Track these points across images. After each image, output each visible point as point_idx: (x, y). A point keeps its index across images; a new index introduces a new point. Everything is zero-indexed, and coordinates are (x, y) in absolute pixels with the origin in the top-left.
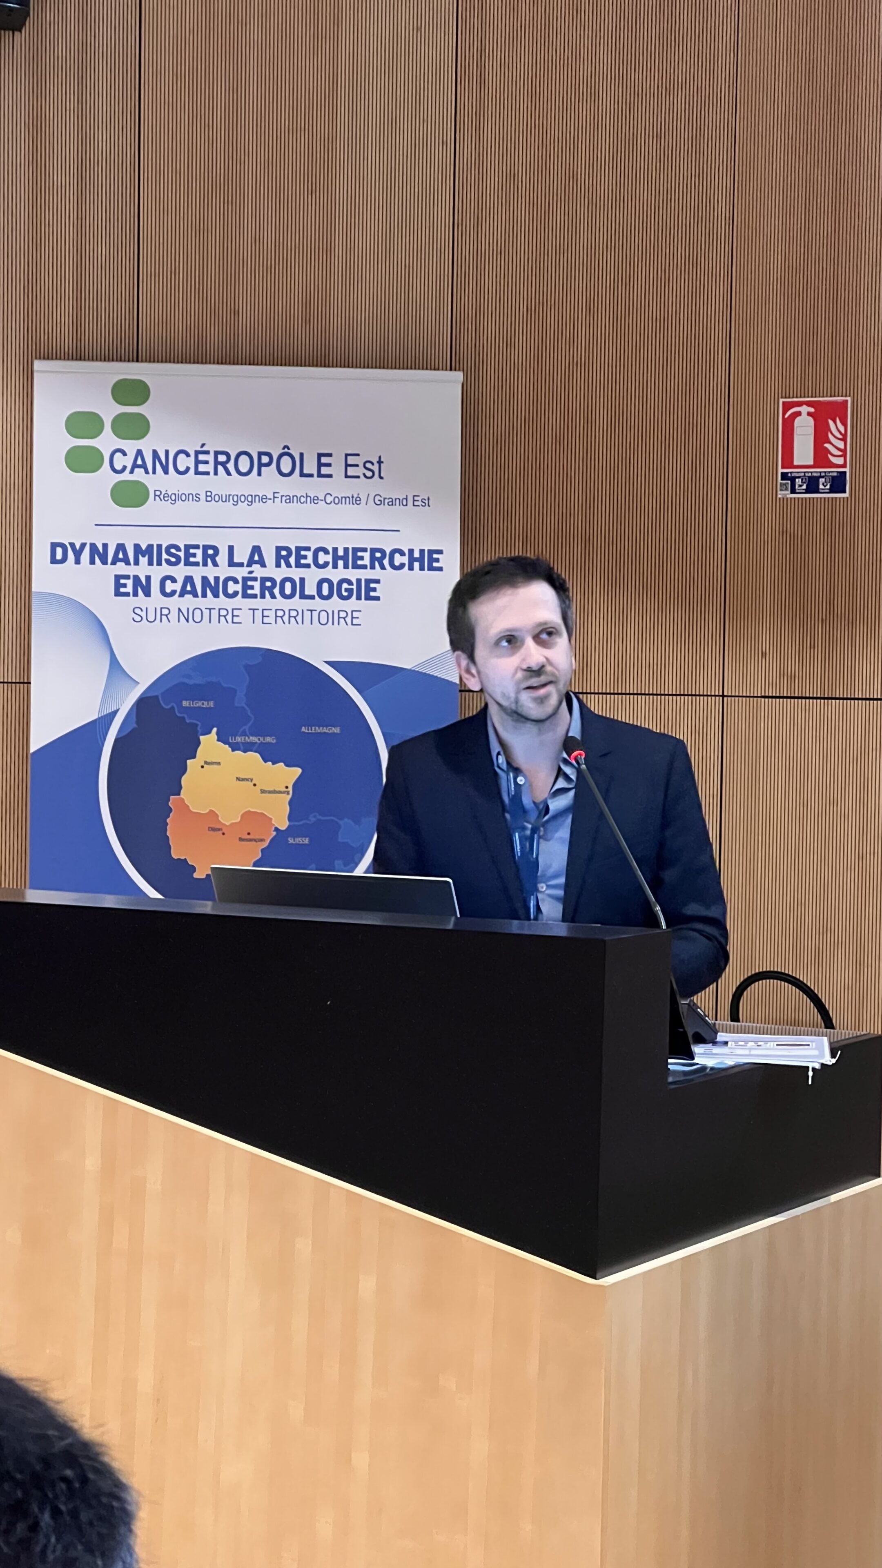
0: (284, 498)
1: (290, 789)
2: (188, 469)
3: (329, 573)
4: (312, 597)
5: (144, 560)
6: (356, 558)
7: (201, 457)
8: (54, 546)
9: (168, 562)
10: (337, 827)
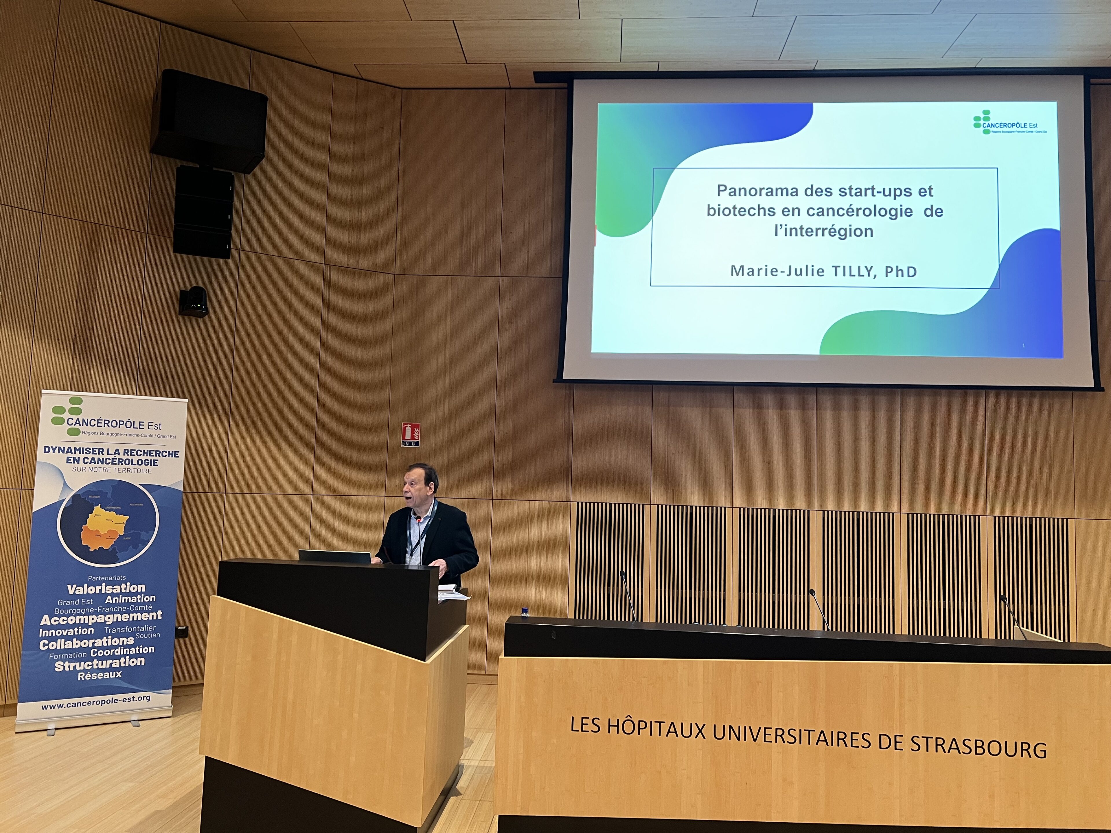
0: (127, 435)
1: (125, 523)
2: (95, 425)
3: (141, 457)
4: (136, 465)
5: (77, 452)
6: (150, 453)
7: (99, 421)
8: (45, 447)
9: (86, 453)
10: (140, 534)
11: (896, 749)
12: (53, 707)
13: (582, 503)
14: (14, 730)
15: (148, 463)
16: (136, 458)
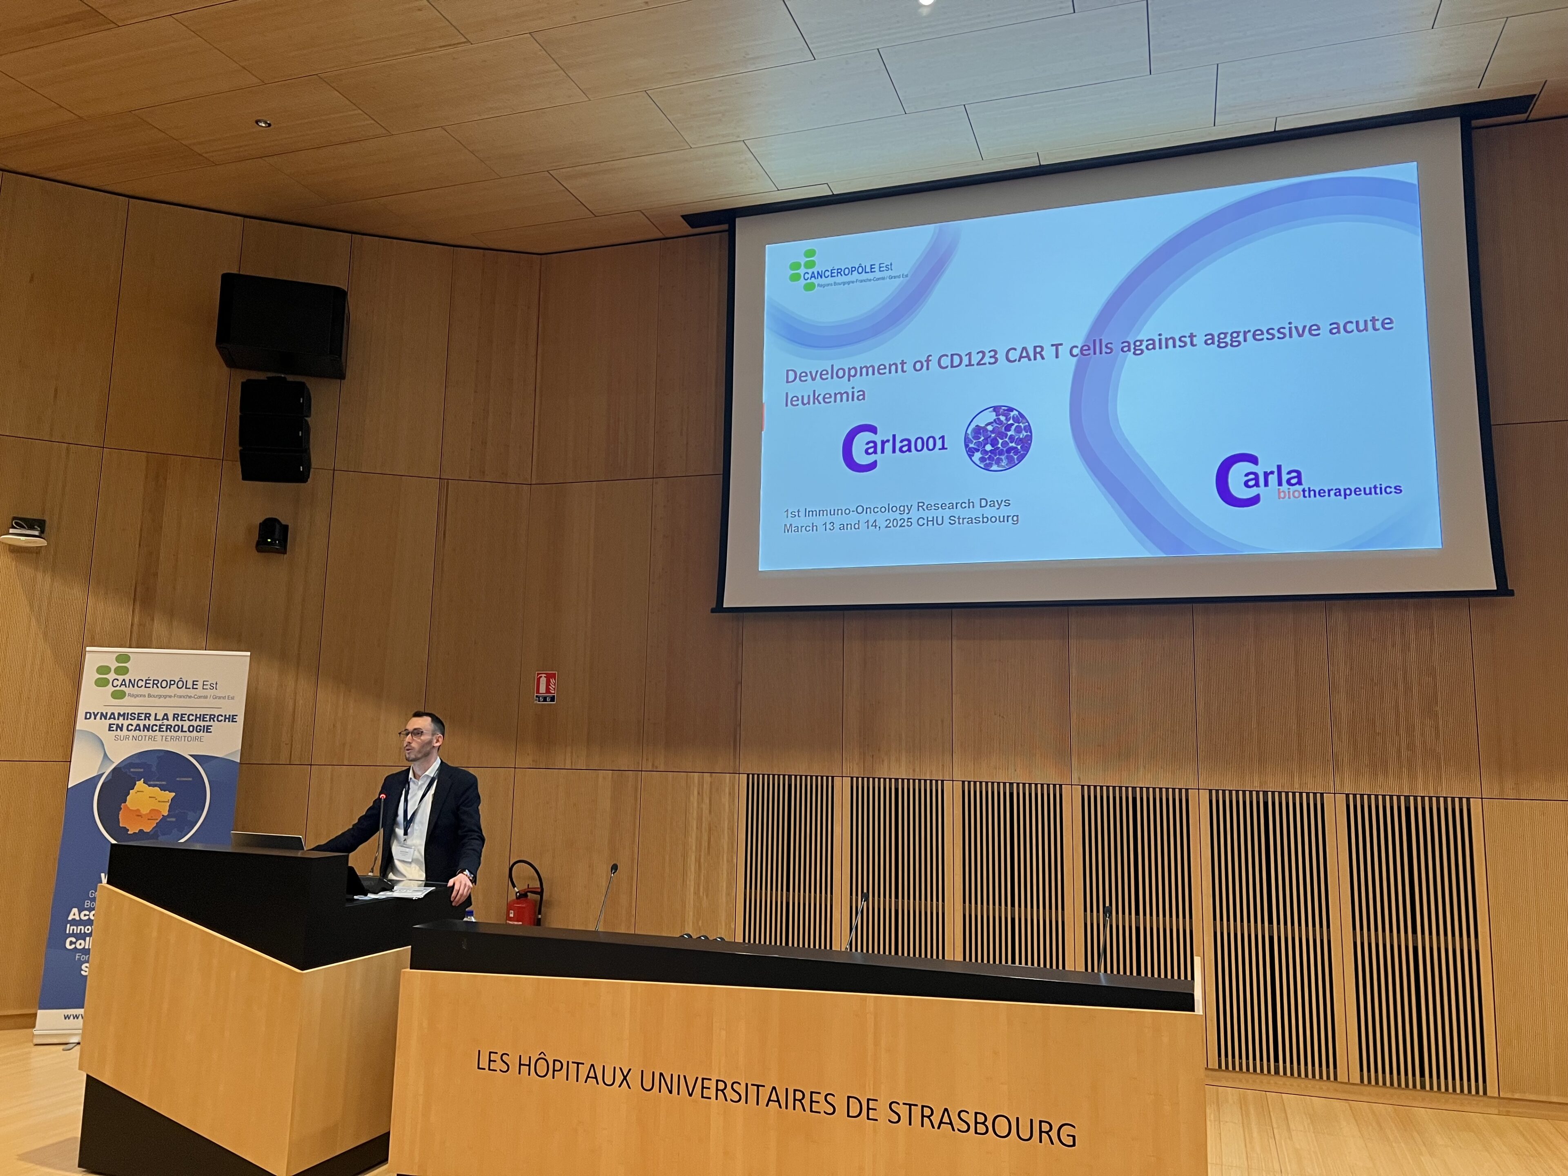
0: (178, 696)
1: (170, 801)
2: (142, 686)
3: (193, 723)
4: (186, 732)
5: (121, 718)
6: (204, 718)
7: (148, 682)
8: (86, 713)
9: (131, 719)
10: (187, 814)
11: (868, 1118)
12: (76, 1017)
13: (753, 775)
14: (32, 1042)
16: (186, 724)
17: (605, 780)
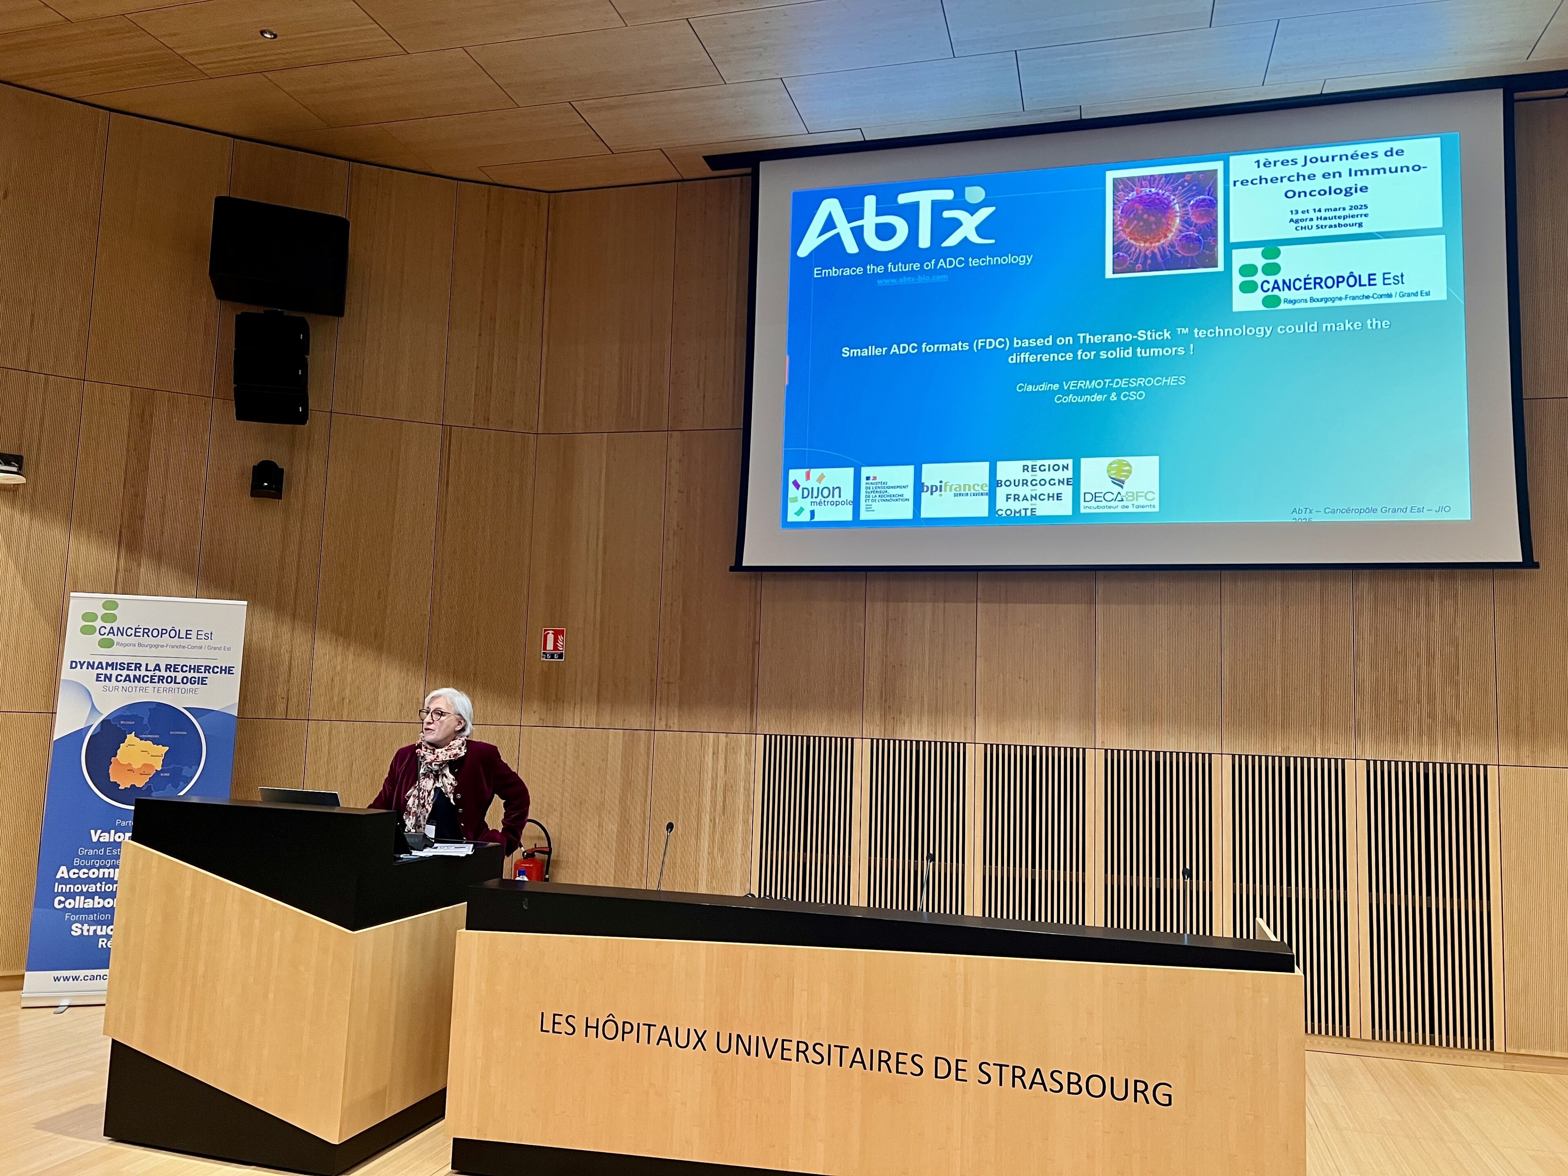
0: (171, 646)
1: (163, 755)
2: (132, 634)
3: (187, 674)
4: (179, 683)
5: (110, 668)
6: (198, 669)
7: (137, 630)
8: (72, 662)
9: (120, 669)
10: (182, 769)
11: (957, 1079)
12: (67, 979)
13: (771, 736)
14: (20, 1005)
15: (195, 681)
16: (180, 676)
17: (616, 740)
